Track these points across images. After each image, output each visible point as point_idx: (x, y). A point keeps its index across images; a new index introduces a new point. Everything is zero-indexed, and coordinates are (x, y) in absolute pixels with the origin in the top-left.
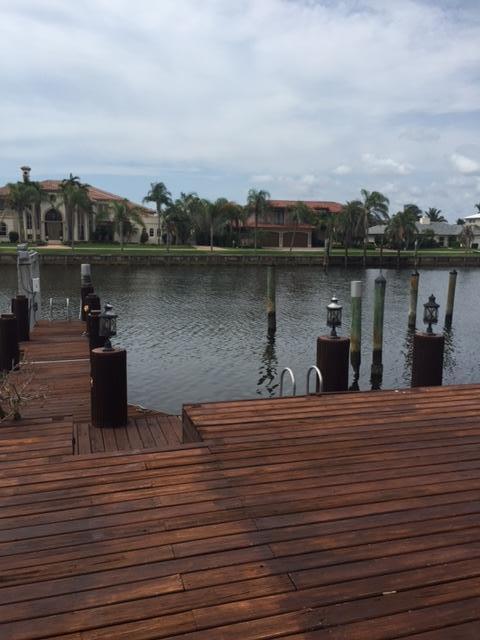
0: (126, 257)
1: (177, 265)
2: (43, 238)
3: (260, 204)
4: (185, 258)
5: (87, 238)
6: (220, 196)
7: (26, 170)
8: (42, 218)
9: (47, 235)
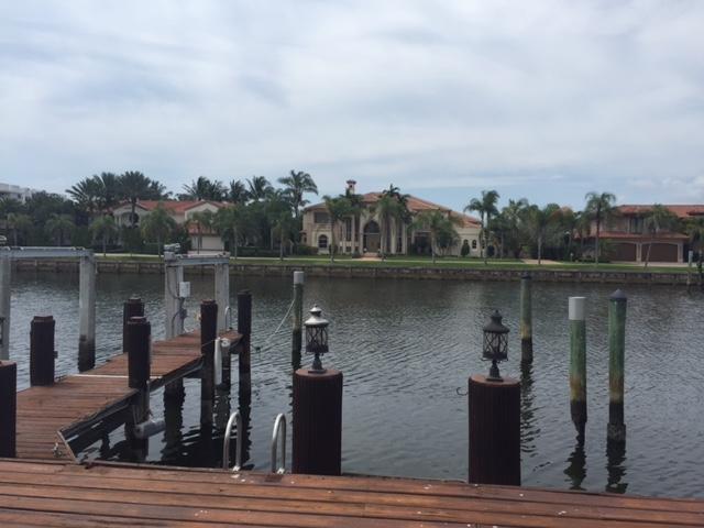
0: (437, 271)
1: (496, 280)
2: (361, 251)
3: (601, 209)
4: (505, 272)
5: (404, 250)
6: (552, 202)
7: (352, 183)
8: (361, 231)
9: (364, 247)
